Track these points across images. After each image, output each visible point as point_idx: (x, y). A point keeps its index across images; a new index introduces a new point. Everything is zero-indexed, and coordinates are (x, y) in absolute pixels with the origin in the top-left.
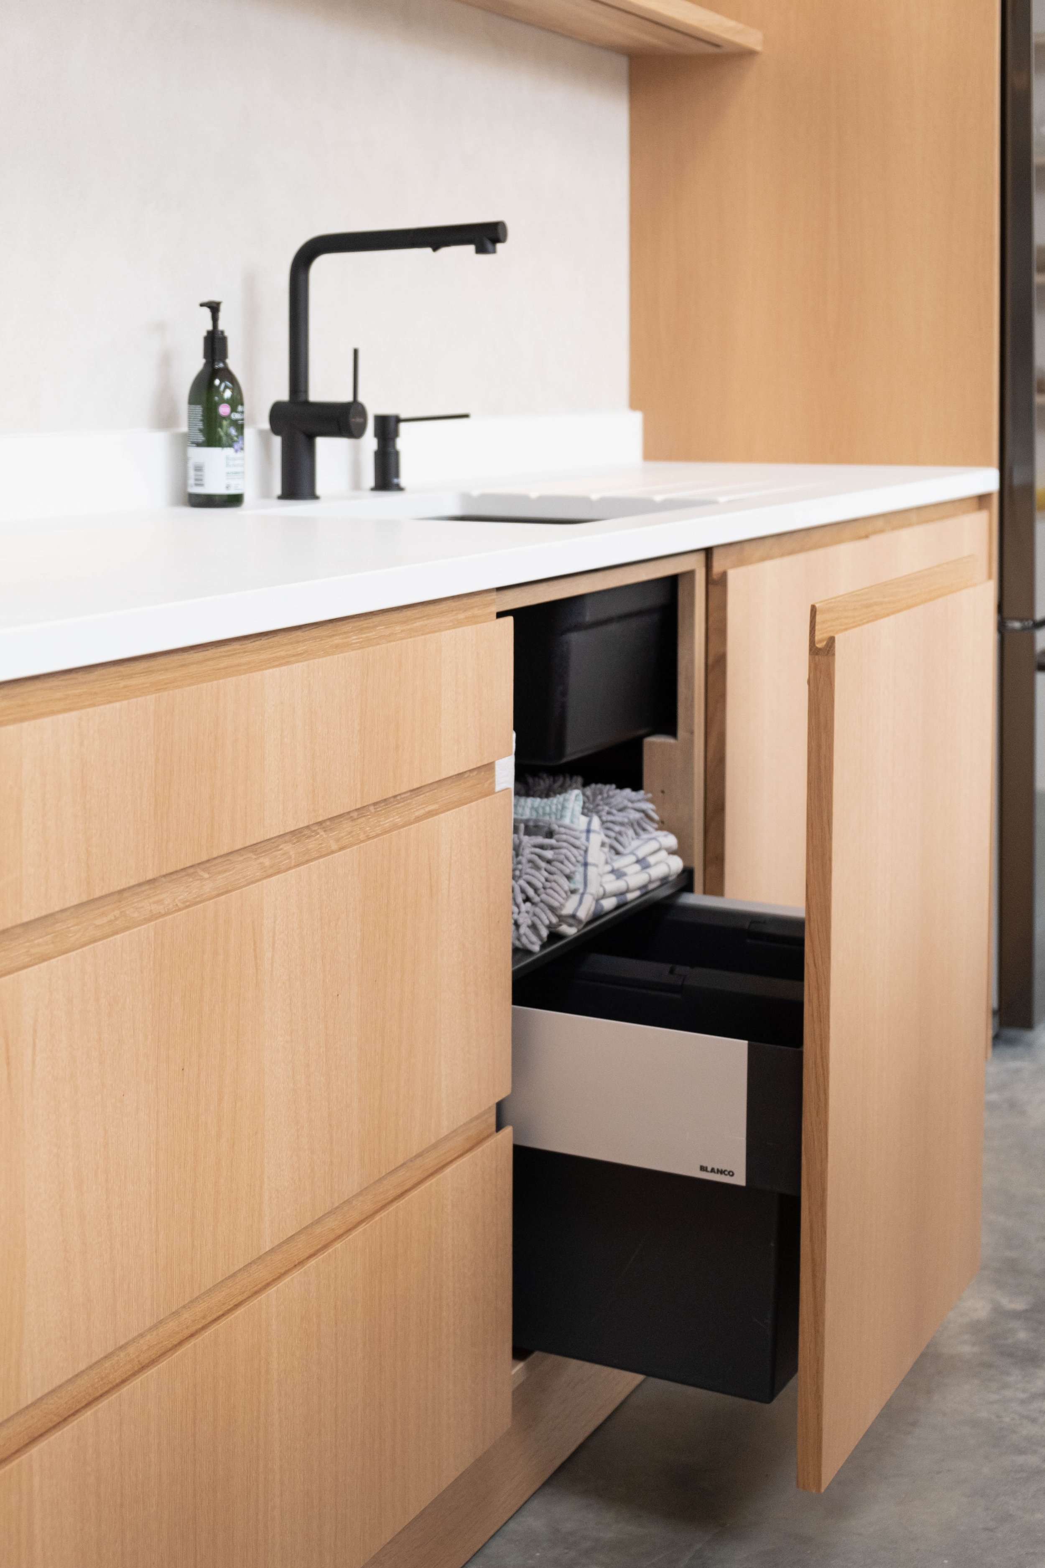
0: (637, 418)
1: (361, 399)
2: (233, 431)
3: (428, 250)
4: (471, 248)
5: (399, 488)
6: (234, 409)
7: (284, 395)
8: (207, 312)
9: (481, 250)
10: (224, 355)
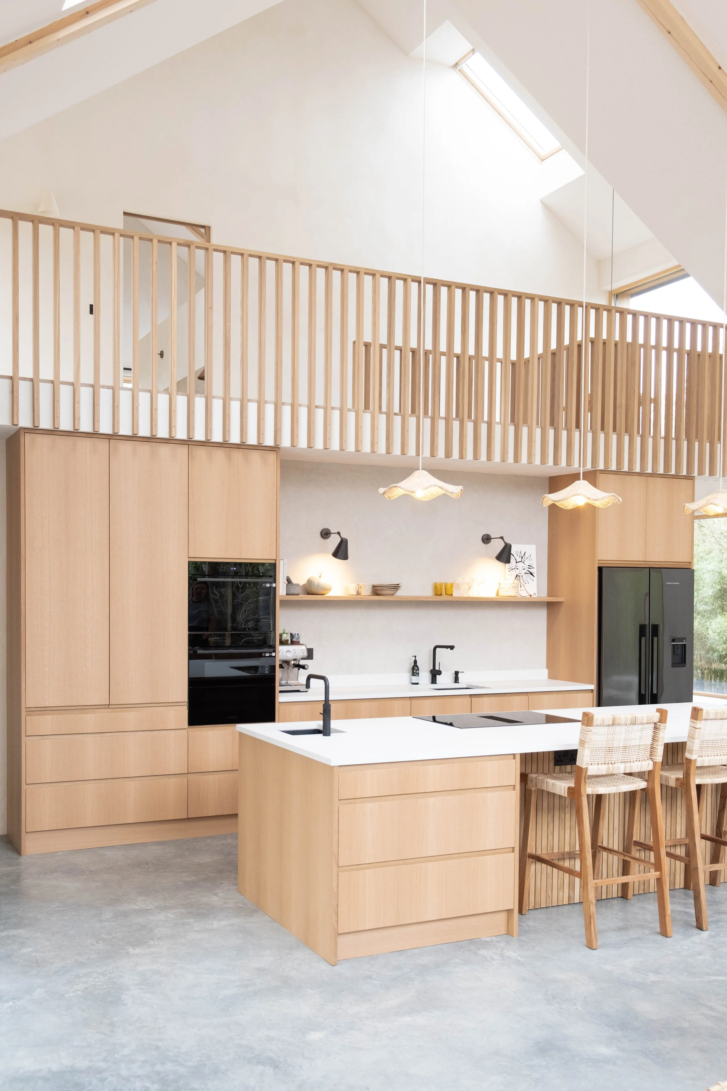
0: (547, 670)
1: (440, 669)
2: (416, 674)
3: (446, 649)
4: (450, 649)
5: (458, 683)
6: (416, 671)
7: (432, 668)
8: (414, 657)
9: (451, 649)
10: (416, 663)
